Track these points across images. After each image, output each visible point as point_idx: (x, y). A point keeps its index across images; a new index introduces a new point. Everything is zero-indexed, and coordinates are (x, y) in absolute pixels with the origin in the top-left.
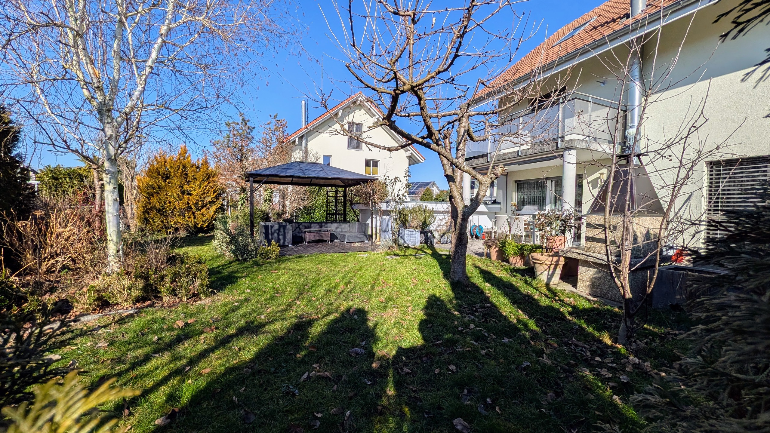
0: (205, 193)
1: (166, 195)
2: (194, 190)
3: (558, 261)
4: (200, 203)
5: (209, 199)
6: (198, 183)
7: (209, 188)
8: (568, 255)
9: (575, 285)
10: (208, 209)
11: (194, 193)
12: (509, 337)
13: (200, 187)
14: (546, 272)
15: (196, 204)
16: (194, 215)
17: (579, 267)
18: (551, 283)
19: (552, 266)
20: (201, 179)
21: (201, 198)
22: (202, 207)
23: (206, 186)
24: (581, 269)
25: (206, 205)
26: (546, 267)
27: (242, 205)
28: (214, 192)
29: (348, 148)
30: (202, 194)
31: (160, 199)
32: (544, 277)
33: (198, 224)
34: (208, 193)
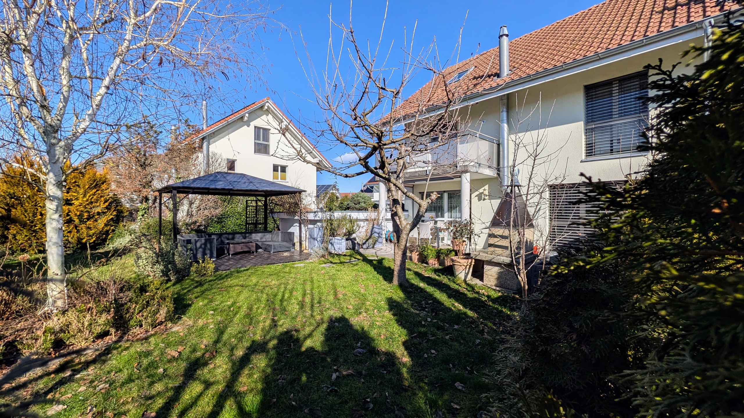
0: (92, 203)
1: (36, 206)
2: (77, 199)
3: (471, 262)
4: (86, 214)
5: (99, 210)
6: (82, 191)
7: (97, 197)
8: (477, 258)
9: (482, 279)
10: (96, 220)
11: (76, 203)
12: (457, 324)
13: (85, 196)
14: (464, 271)
15: (80, 216)
16: (76, 229)
17: (485, 266)
18: (467, 280)
19: (468, 267)
20: (87, 187)
21: (86, 208)
22: (88, 219)
23: (94, 195)
24: (486, 267)
25: (93, 216)
26: (464, 267)
27: (143, 216)
28: (106, 202)
29: (255, 152)
30: (88, 204)
31: (26, 211)
32: (462, 276)
33: (82, 239)
34: (96, 202)
